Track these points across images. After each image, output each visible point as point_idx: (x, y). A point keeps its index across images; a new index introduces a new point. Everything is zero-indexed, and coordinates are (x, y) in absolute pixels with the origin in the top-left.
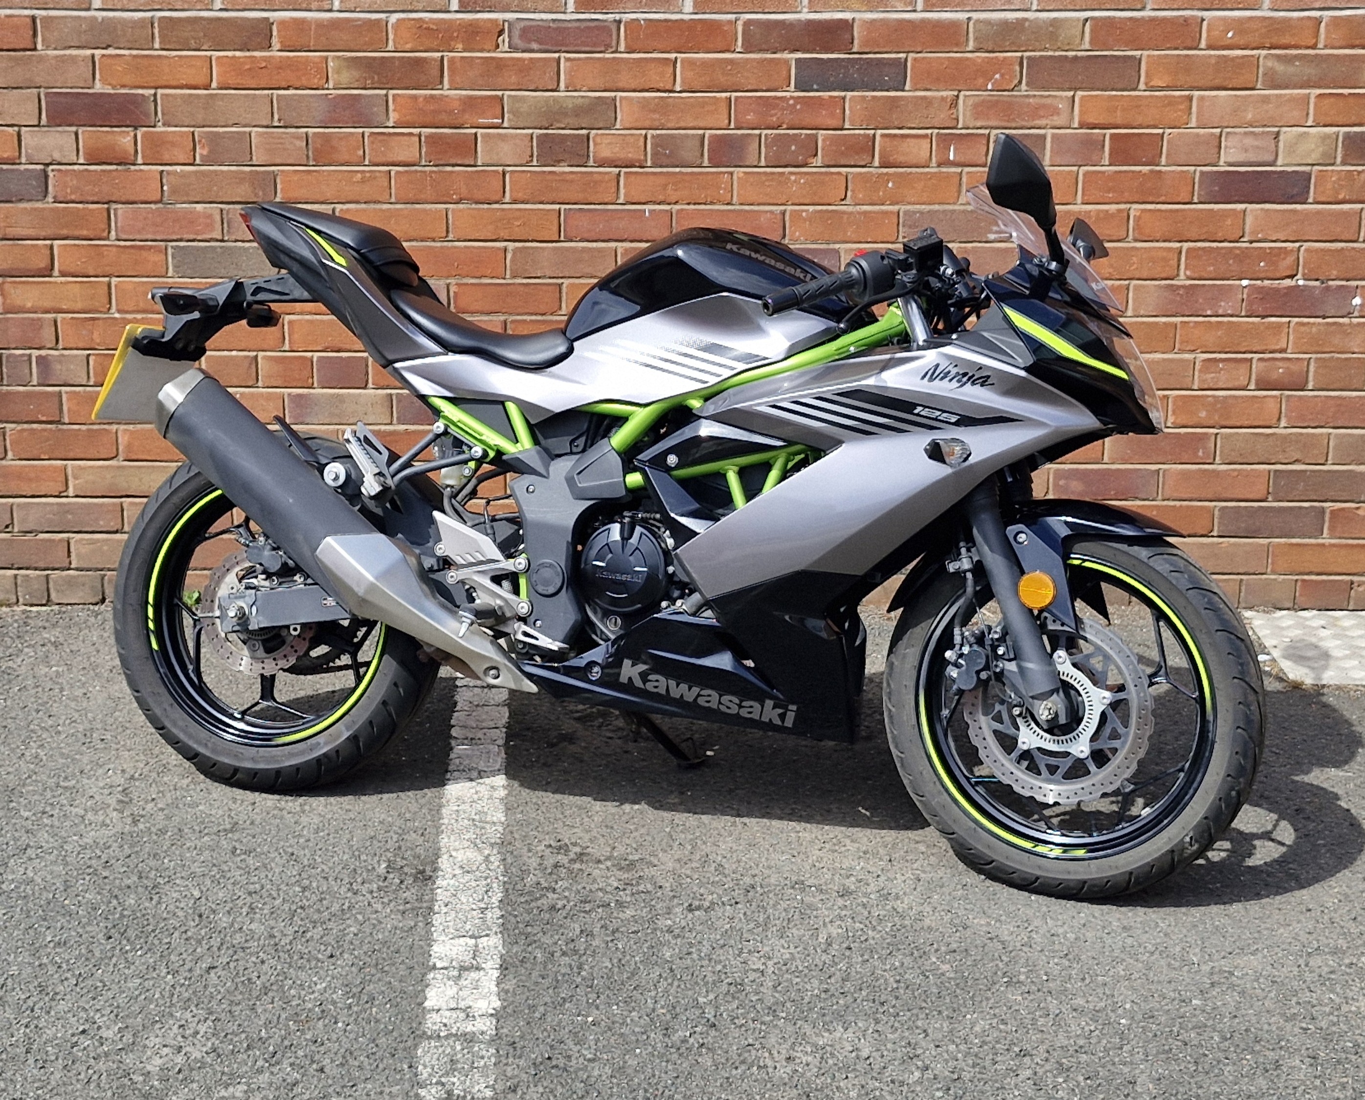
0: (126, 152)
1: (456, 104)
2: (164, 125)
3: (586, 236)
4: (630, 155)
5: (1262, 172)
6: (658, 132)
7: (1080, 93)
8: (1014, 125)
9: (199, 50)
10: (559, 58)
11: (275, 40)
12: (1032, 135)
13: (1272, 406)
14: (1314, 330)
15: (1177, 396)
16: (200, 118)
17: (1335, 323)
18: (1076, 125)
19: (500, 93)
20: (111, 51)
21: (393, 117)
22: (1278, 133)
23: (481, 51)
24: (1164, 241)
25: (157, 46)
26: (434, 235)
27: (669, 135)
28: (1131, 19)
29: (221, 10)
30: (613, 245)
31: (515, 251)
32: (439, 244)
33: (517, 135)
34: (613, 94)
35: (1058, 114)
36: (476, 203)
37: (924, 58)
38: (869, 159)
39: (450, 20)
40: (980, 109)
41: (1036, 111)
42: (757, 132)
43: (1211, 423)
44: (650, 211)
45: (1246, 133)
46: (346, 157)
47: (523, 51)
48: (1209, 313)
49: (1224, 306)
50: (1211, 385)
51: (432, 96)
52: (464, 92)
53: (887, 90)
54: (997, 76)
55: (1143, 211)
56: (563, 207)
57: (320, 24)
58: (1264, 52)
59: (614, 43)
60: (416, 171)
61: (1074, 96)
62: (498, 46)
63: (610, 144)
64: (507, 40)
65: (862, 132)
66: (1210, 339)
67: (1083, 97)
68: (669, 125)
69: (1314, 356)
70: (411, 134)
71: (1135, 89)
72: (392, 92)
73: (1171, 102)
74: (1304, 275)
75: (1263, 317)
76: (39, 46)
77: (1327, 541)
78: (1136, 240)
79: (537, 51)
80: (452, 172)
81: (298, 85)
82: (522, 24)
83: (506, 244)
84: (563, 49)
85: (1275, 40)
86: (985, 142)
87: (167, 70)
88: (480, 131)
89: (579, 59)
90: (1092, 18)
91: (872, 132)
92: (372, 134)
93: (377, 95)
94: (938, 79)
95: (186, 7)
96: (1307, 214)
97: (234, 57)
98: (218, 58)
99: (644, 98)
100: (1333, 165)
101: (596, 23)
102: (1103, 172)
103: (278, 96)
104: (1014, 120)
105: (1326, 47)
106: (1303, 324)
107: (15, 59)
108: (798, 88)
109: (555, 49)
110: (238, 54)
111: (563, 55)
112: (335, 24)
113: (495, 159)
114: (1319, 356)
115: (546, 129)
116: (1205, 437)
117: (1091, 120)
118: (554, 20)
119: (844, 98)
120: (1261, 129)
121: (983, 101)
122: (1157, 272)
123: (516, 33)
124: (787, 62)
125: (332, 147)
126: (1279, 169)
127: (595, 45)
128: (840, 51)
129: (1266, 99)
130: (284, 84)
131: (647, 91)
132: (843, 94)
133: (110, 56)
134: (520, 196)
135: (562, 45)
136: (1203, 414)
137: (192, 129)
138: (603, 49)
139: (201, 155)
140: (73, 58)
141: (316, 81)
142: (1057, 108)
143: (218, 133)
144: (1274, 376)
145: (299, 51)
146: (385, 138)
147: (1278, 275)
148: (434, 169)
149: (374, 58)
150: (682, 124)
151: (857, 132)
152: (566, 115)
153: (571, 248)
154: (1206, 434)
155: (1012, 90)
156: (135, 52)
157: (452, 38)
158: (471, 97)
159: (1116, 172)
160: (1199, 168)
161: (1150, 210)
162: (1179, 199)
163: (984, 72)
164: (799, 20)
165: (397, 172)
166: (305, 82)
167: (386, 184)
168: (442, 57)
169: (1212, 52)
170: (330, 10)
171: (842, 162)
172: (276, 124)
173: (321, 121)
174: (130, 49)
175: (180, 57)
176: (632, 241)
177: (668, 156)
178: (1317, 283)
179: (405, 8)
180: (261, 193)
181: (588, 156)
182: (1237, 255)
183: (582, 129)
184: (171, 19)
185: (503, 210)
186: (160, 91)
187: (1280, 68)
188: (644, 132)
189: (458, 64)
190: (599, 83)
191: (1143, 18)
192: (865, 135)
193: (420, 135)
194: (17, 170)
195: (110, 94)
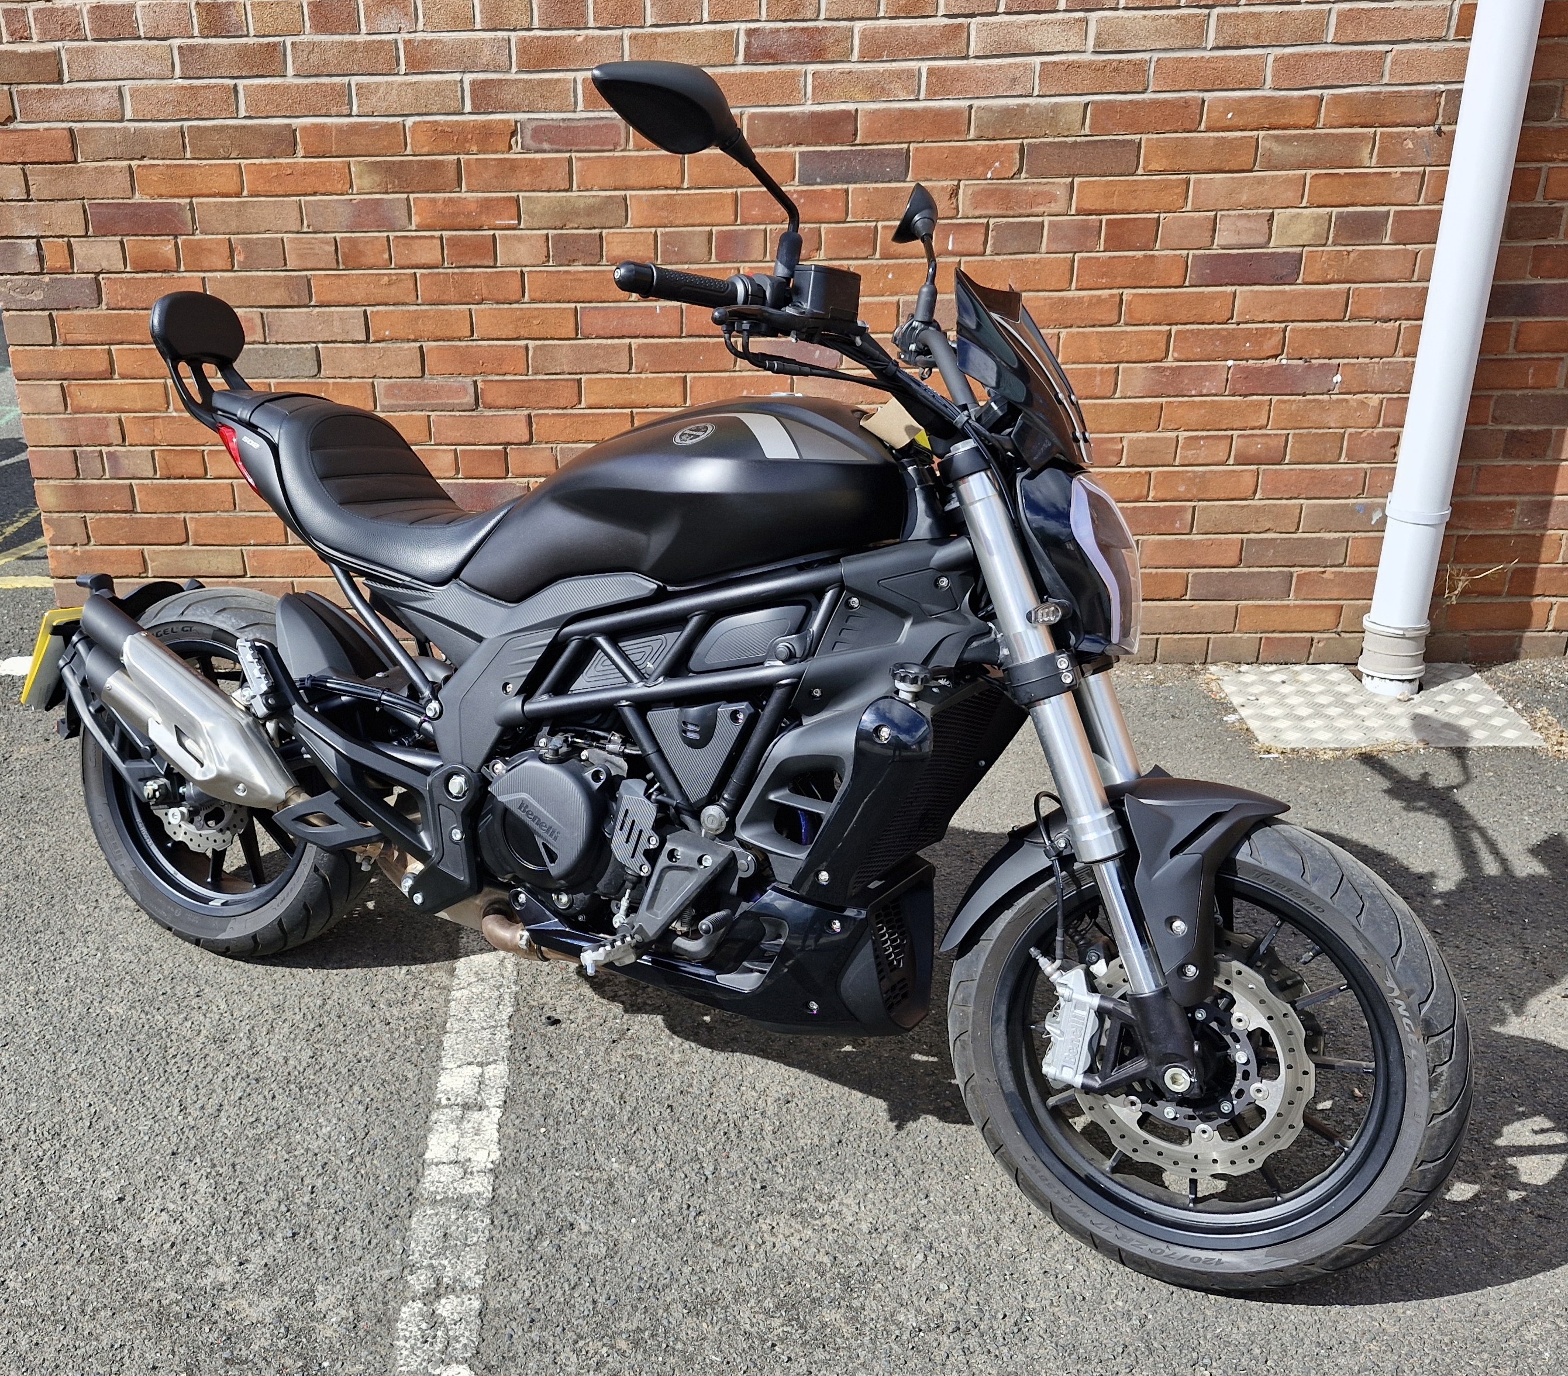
0: (168, 260)
1: (473, 207)
2: (201, 233)
3: (601, 333)
4: (640, 253)
5: (1253, 254)
6: (667, 230)
7: (1077, 180)
8: (1011, 213)
9: (228, 158)
10: (571, 157)
11: (299, 146)
12: (1029, 223)
13: (1248, 480)
14: (1294, 407)
15: (1159, 472)
16: (234, 226)
17: (1314, 400)
18: (1073, 212)
19: (515, 194)
20: (146, 162)
21: (415, 219)
22: (1272, 215)
23: (496, 152)
24: (1155, 324)
25: (188, 155)
26: (460, 335)
27: (677, 232)
28: (1131, 101)
29: (245, 117)
30: (627, 341)
31: (536, 348)
32: (463, 343)
33: (532, 236)
34: (623, 193)
35: (1056, 201)
36: (497, 303)
37: (925, 148)
38: (871, 251)
39: (464, 122)
40: (979, 198)
41: (1034, 199)
42: (762, 227)
43: (1189, 496)
44: (661, 308)
45: (1240, 215)
46: (372, 261)
47: (536, 152)
48: (1193, 393)
49: (1208, 386)
50: (1192, 461)
51: (450, 199)
52: (480, 195)
53: (889, 182)
54: (997, 164)
55: (1135, 295)
56: (579, 305)
57: (340, 129)
58: (1262, 133)
59: (623, 141)
60: (439, 274)
61: (1072, 182)
62: (510, 147)
63: (621, 242)
64: (520, 141)
65: (864, 224)
66: (1193, 417)
67: (1081, 183)
68: (677, 222)
69: (1292, 432)
70: (432, 237)
71: (1133, 175)
72: (412, 196)
73: (1166, 186)
74: (1287, 354)
75: (1246, 396)
76: (79, 160)
77: (1292, 603)
78: (1126, 325)
79: (549, 152)
80: (473, 273)
81: (322, 190)
82: (534, 124)
83: (526, 342)
84: (574, 148)
85: (1274, 120)
86: (983, 231)
87: (199, 179)
88: (497, 233)
89: (589, 158)
90: (1093, 102)
91: (874, 224)
92: (397, 237)
93: (398, 199)
94: (938, 170)
95: (212, 116)
96: (1295, 296)
97: (261, 164)
98: (246, 165)
99: (653, 195)
100: (1324, 245)
101: (604, 122)
102: (1098, 258)
103: (306, 202)
104: (1012, 208)
105: (1324, 127)
106: (1285, 402)
107: (58, 171)
108: (802, 182)
109: (565, 148)
110: (265, 161)
111: (573, 155)
112: (354, 129)
113: (513, 260)
114: (1297, 431)
115: (562, 228)
116: (1183, 509)
117: (1087, 206)
118: (564, 120)
119: (847, 191)
120: (1255, 211)
121: (983, 190)
122: (1146, 354)
123: (528, 133)
124: (791, 155)
125: (359, 251)
126: (1269, 251)
127: (603, 144)
128: (842, 144)
129: (1261, 181)
130: (310, 190)
131: (657, 188)
132: (845, 186)
133: (145, 166)
134: (538, 295)
135: (572, 145)
136: (1182, 489)
137: (227, 237)
138: (612, 147)
139: (239, 262)
140: (110, 169)
141: (340, 186)
142: (1056, 195)
143: (249, 241)
144: (1252, 451)
145: (323, 157)
146: (408, 241)
147: (1263, 355)
148: (456, 270)
149: (394, 163)
150: (690, 221)
151: (858, 224)
152: (578, 215)
153: (587, 345)
154: (1184, 506)
155: (1012, 178)
156: (168, 162)
157: (466, 140)
158: (486, 199)
159: (1110, 257)
160: (1191, 252)
161: (1142, 294)
162: (1171, 284)
163: (984, 160)
164: (803, 113)
165: (422, 275)
166: (330, 189)
167: (412, 286)
168: (459, 160)
169: (1211, 134)
170: (350, 115)
171: (844, 255)
172: (305, 230)
173: (347, 226)
174: (163, 159)
175: (211, 165)
176: (646, 337)
177: (676, 253)
178: (1301, 362)
179: (420, 111)
180: (296, 298)
181: (602, 256)
182: (1224, 337)
183: (594, 228)
184: (198, 128)
185: (522, 309)
186: (195, 200)
187: (1277, 148)
188: (653, 230)
189: (473, 167)
190: (610, 182)
191: (1144, 101)
192: (866, 228)
193: (441, 238)
194: (70, 279)
195: (147, 204)
